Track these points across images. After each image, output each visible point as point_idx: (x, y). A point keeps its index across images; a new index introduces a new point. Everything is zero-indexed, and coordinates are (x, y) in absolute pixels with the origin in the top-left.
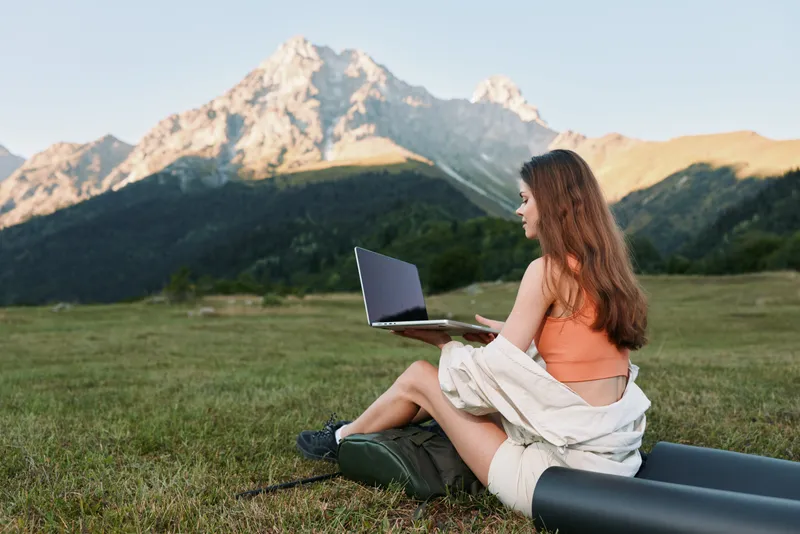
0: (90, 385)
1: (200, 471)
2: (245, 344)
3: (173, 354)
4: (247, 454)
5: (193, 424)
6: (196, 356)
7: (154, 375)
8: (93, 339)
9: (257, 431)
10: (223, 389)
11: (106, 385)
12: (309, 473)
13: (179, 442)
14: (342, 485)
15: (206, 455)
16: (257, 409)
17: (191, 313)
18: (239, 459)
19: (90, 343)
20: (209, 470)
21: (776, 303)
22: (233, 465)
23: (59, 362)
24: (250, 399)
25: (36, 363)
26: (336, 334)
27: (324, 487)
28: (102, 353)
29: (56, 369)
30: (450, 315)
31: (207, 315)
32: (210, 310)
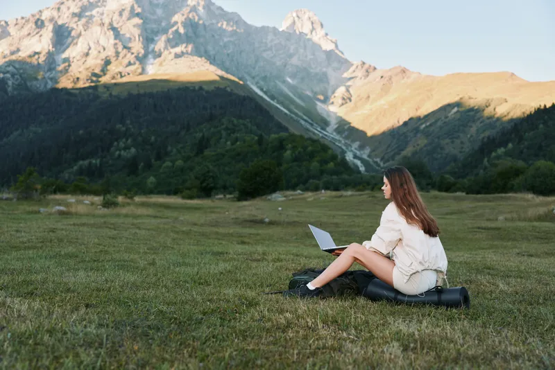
17: (42, 210)
21: (512, 220)
26: (185, 232)
30: (267, 220)
31: (61, 213)
32: (62, 208)
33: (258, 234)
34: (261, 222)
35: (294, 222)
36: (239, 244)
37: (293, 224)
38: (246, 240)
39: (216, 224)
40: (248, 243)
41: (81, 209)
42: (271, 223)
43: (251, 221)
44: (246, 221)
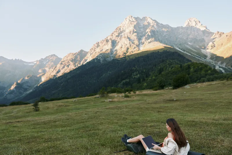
0: (90, 130)
1: (109, 149)
2: (119, 114)
3: (103, 119)
4: (116, 146)
5: (108, 141)
6: (108, 119)
7: (100, 127)
8: (86, 114)
9: (118, 142)
10: (113, 132)
11: (92, 130)
12: (124, 150)
13: (106, 144)
14: (127, 151)
15: (110, 146)
16: (119, 136)
17: (106, 101)
18: (114, 147)
19: (86, 115)
20: (110, 149)
22: (114, 148)
23: (82, 122)
24: (118, 134)
25: (78, 123)
26: (141, 108)
27: (125, 152)
28: (89, 119)
29: (82, 125)
30: (175, 99)
31: (110, 102)
32: (111, 100)
33: (167, 107)
34: (173, 100)
35: (185, 99)
36: (157, 112)
37: (184, 100)
38: (162, 110)
39: (156, 103)
40: (161, 112)
41: (116, 100)
42: (176, 100)
43: (169, 100)
44: (167, 100)
